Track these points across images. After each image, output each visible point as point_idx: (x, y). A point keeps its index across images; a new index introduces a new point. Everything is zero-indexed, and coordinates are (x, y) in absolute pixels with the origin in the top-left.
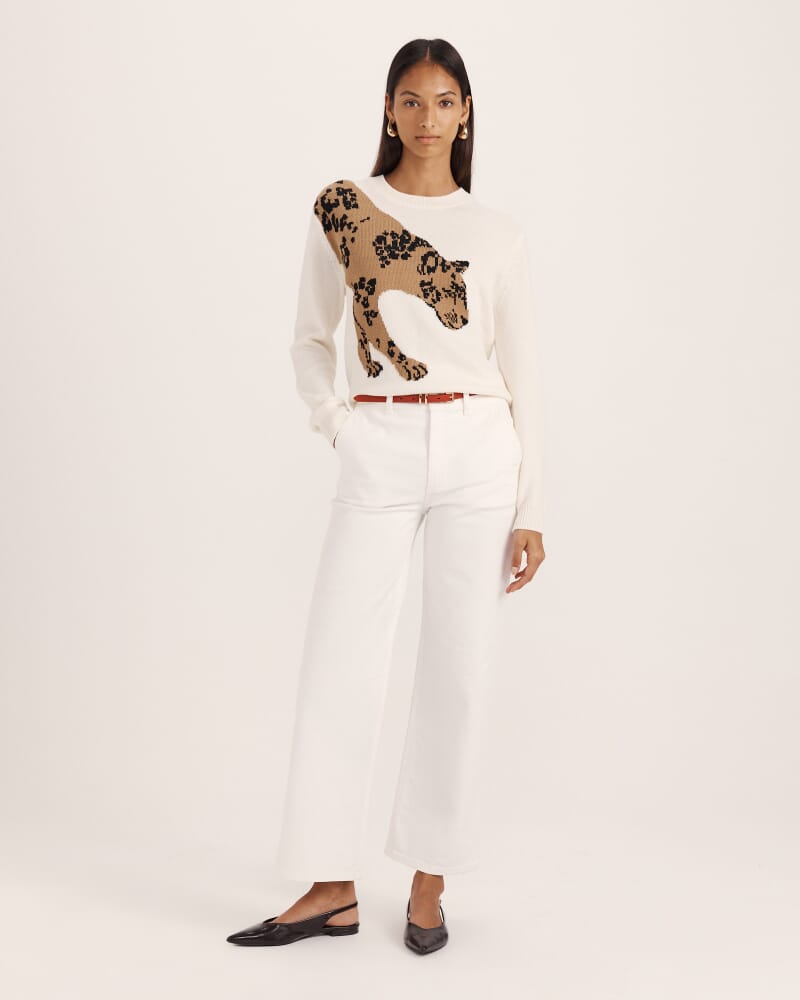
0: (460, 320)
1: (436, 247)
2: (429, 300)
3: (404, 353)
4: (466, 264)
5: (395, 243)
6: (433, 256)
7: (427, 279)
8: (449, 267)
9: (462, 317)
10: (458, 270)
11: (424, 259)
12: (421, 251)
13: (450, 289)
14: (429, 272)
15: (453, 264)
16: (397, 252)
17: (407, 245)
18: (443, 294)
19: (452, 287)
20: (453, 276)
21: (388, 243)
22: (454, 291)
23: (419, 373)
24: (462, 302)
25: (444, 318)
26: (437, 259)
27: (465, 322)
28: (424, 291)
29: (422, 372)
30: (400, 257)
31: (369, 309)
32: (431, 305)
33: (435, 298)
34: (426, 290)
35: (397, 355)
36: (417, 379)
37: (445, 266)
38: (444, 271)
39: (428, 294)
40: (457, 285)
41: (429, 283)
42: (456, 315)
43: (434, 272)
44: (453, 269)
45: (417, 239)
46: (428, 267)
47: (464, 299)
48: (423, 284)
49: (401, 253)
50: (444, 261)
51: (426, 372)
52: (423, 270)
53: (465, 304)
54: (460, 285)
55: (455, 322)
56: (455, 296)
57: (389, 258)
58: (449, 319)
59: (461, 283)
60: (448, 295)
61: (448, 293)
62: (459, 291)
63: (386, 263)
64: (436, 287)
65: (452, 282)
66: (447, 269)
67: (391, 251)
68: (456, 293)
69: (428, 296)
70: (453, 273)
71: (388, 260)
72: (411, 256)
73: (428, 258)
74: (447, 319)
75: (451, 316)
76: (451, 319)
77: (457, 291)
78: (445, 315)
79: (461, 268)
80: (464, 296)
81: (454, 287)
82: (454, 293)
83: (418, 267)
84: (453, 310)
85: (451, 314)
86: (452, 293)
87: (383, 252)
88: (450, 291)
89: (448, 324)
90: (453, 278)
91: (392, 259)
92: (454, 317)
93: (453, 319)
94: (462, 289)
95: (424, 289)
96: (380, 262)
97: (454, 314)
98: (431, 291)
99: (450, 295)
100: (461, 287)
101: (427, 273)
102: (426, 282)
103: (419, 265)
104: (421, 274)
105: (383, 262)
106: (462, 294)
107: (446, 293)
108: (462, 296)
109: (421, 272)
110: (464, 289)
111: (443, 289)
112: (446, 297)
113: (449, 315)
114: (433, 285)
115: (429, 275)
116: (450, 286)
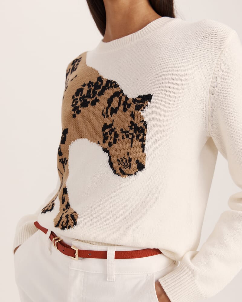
0: (134, 165)
1: (122, 87)
2: (106, 145)
3: (70, 203)
4: (148, 98)
5: (89, 92)
6: (118, 96)
7: (108, 121)
8: (129, 106)
9: (137, 161)
10: (138, 108)
11: (110, 101)
12: (109, 93)
13: (128, 129)
14: (111, 114)
15: (134, 100)
16: (88, 100)
17: (98, 91)
18: (120, 135)
19: (131, 128)
20: (132, 115)
21: (83, 94)
22: (132, 131)
23: (67, 222)
24: (140, 144)
25: (116, 164)
26: (120, 98)
27: (141, 167)
28: (104, 135)
29: (71, 222)
30: (89, 105)
31: (63, 157)
32: (105, 150)
33: (112, 140)
34: (106, 133)
35: (66, 203)
36: (63, 228)
37: (126, 105)
38: (125, 110)
39: (107, 138)
40: (136, 125)
41: (111, 125)
42: (130, 160)
43: (116, 112)
44: (133, 106)
45: (108, 81)
46: (112, 108)
47: (143, 140)
48: (105, 127)
49: (91, 100)
50: (127, 99)
51: (75, 223)
52: (107, 112)
53: (143, 146)
54: (140, 125)
55: (127, 167)
56: (133, 137)
57: (81, 108)
58: (122, 165)
59: (141, 122)
60: (125, 136)
61: (126, 135)
62: (137, 132)
63: (76, 113)
64: (115, 129)
65: (131, 122)
66: (128, 107)
67: (84, 100)
68: (134, 134)
69: (106, 140)
70: (132, 112)
71: (80, 109)
72: (99, 101)
73: (114, 99)
74: (119, 165)
75: (124, 161)
76: (124, 164)
77: (135, 132)
78: (118, 160)
79: (141, 105)
80: (143, 137)
81: (133, 127)
82: (132, 134)
83: (103, 111)
84: (128, 154)
85: (125, 159)
86: (130, 134)
87: (77, 102)
88: (128, 132)
89: (118, 171)
90: (132, 117)
91: (83, 107)
92: (128, 161)
93: (126, 164)
94: (141, 129)
95: (104, 133)
96: (73, 112)
97: (128, 159)
98: (110, 134)
99: (127, 136)
100: (141, 127)
101: (110, 114)
102: (108, 124)
103: (105, 108)
104: (105, 117)
105: (75, 112)
106: (140, 135)
107: (124, 134)
108: (141, 137)
109: (105, 115)
110: (144, 130)
111: (122, 130)
112: (123, 138)
113: (122, 160)
114: (113, 127)
115: (111, 116)
116: (129, 127)
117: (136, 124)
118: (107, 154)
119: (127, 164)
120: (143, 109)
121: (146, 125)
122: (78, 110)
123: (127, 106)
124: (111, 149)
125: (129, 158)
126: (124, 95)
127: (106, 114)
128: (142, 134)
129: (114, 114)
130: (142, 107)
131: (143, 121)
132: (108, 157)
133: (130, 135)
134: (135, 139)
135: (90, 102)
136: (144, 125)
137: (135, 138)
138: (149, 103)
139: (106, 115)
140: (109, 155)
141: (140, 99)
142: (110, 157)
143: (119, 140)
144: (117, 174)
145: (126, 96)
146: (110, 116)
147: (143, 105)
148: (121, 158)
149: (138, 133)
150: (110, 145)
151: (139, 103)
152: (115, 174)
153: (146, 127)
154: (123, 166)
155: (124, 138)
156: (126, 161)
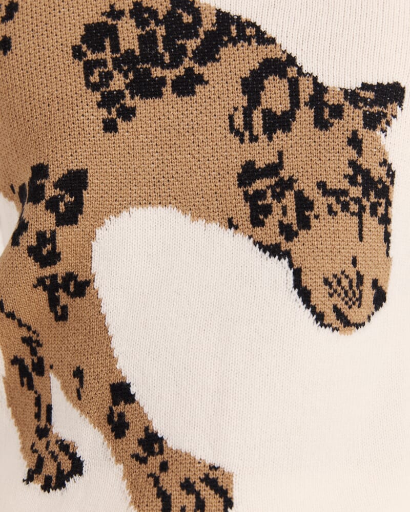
2: (272, 235)
5: (146, 41)
7: (260, 154)
8: (337, 112)
9: (375, 283)
10: (372, 122)
12: (240, 58)
13: (345, 184)
14: (268, 131)
16: (157, 72)
17: (191, 44)
18: (321, 203)
19: (353, 181)
20: (355, 142)
21: (125, 46)
22: (356, 192)
23: (200, 505)
24: (381, 231)
25: (320, 296)
26: (294, 84)
28: (253, 199)
29: (214, 503)
30: (167, 90)
31: (58, 269)
34: (260, 194)
35: (135, 434)
37: (323, 107)
40: (366, 174)
41: (273, 169)
43: (287, 128)
44: (354, 114)
45: (225, 17)
46: (268, 113)
47: (385, 220)
48: (248, 174)
49: (170, 75)
51: (228, 503)
52: (248, 125)
53: (387, 237)
54: (378, 173)
55: (354, 303)
56: (362, 209)
57: (132, 98)
58: (339, 295)
59: (381, 165)
60: (337, 208)
61: (338, 201)
62: (372, 193)
63: (118, 115)
64: (296, 181)
65: (352, 164)
66: (330, 115)
67: (137, 72)
68: (365, 202)
69: (266, 217)
70: (355, 133)
71: (128, 102)
72: (207, 82)
73: (266, 82)
74: (331, 295)
75: (345, 282)
76: (346, 293)
77: (366, 194)
78: (326, 282)
79: (379, 113)
80: (386, 210)
81: (360, 179)
82: (358, 201)
83: (231, 118)
84: (354, 262)
85: (347, 277)
86: (352, 199)
87: (109, 76)
88: (345, 193)
89: (331, 317)
90: (354, 148)
91: (141, 98)
92: (354, 284)
93: (350, 294)
94: (380, 186)
95: (251, 192)
96: (104, 112)
97: (354, 276)
98: (279, 196)
99: (345, 207)
100: (380, 179)
101: (264, 133)
102: (260, 164)
103: (236, 109)
104: (242, 141)
105: (110, 113)
106: (380, 205)
107: (332, 200)
108: (381, 210)
109: (243, 135)
110: (388, 188)
111: (322, 185)
112: (331, 211)
113: (339, 282)
114: (285, 174)
115: (270, 138)
116: (345, 177)
117: (368, 171)
118: (285, 262)
119: (354, 293)
120: (385, 126)
121: (391, 174)
122: (123, 106)
123: (327, 110)
124: (295, 247)
125: (358, 273)
126: (305, 75)
127: (245, 128)
128: (383, 201)
129: (279, 132)
130: (384, 121)
131: (385, 161)
132: (291, 272)
133: (352, 203)
134: (367, 216)
135: (169, 82)
136: (388, 175)
137: (368, 211)
138: (399, 109)
139: (247, 133)
140: (291, 265)
141: (370, 95)
142: (297, 274)
143: (317, 217)
144: (330, 325)
145: (315, 79)
146: (263, 138)
147: (385, 115)
148: (335, 276)
149: (373, 199)
150: (288, 232)
151: (371, 107)
152: (322, 325)
153: (392, 183)
154: (343, 299)
155: (336, 213)
156: (351, 282)
